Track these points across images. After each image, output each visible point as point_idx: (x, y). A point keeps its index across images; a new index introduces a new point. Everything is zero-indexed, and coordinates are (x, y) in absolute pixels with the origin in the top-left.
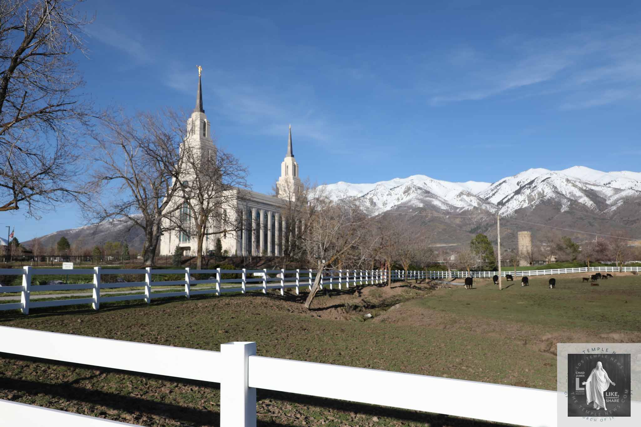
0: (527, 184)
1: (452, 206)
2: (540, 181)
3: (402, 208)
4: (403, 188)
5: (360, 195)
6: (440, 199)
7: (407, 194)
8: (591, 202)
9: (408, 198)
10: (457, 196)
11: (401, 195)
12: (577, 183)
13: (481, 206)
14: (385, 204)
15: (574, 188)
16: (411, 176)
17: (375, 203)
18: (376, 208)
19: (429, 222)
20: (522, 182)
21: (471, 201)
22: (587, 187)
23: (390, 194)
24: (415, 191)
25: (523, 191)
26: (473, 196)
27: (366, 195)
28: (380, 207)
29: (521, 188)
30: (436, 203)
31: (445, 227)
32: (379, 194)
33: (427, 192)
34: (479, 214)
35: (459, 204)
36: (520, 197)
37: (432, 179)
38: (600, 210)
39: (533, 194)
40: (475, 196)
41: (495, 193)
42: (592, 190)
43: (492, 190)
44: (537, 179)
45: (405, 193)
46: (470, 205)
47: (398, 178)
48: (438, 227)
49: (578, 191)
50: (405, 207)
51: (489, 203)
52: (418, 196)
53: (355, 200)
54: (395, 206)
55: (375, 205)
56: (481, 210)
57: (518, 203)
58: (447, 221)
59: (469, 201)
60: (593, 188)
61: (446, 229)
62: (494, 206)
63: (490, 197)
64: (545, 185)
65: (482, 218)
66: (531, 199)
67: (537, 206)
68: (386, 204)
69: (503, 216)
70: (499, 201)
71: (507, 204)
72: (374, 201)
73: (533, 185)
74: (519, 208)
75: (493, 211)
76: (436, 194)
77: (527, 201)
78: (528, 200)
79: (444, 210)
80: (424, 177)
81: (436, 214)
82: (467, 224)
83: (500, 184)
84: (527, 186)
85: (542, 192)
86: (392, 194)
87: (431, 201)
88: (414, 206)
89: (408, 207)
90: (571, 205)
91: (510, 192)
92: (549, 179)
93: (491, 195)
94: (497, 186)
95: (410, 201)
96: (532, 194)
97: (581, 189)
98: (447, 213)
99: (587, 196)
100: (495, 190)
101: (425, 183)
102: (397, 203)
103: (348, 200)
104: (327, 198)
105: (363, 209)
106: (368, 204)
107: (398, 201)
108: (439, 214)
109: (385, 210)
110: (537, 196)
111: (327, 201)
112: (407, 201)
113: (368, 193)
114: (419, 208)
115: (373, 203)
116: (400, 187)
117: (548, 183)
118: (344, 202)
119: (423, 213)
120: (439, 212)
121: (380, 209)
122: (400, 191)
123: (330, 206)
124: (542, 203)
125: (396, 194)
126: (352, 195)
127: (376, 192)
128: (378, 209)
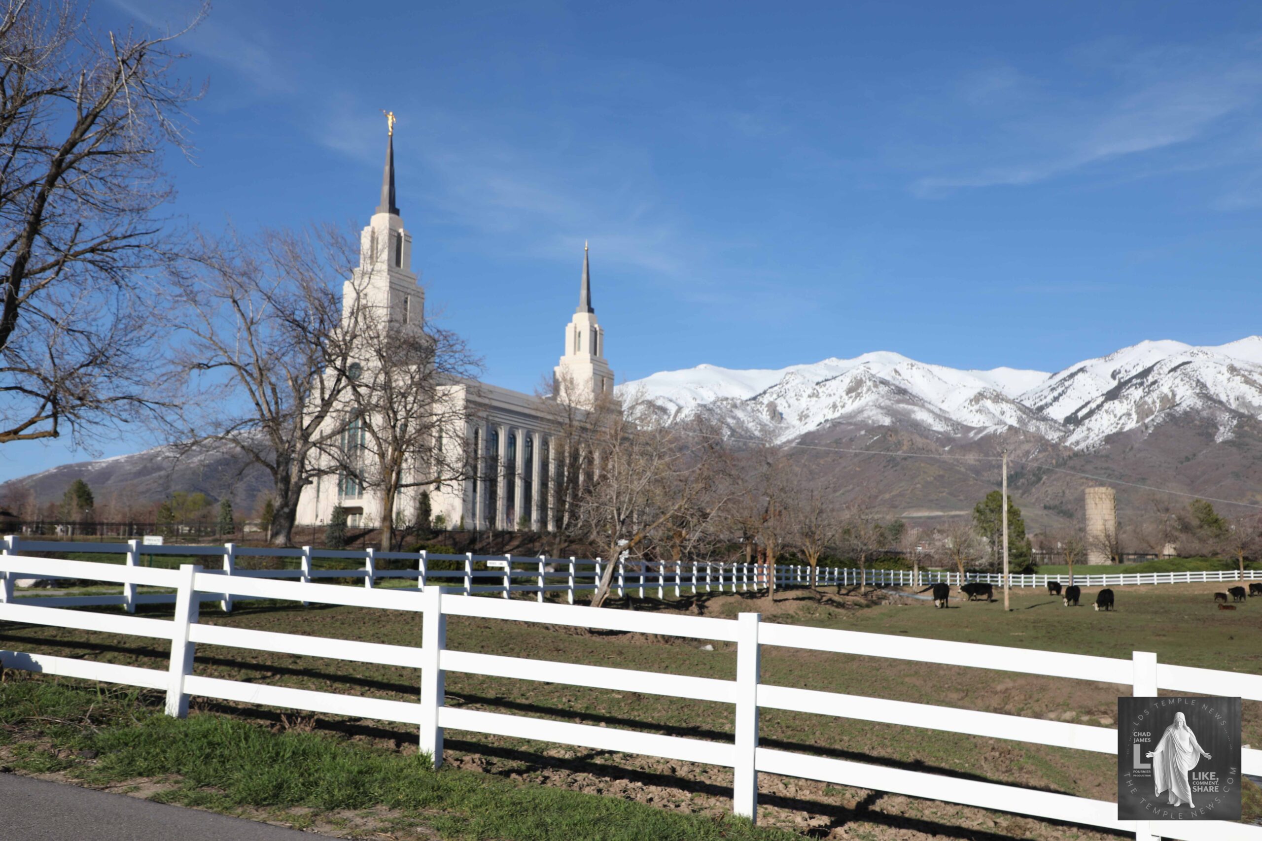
0: (1136, 377)
1: (959, 424)
2: (1167, 370)
3: (843, 427)
4: (846, 382)
5: (746, 395)
6: (930, 407)
7: (853, 394)
9: (858, 405)
10: (971, 401)
11: (841, 397)
12: (1255, 376)
13: (1026, 424)
14: (803, 417)
15: (1248, 386)
16: (865, 355)
17: (781, 414)
18: (783, 425)
19: (905, 460)
20: (1123, 371)
21: (1003, 413)
23: (815, 395)
24: (874, 390)
25: (1124, 392)
26: (1007, 401)
27: (760, 395)
28: (793, 424)
29: (1121, 385)
30: (921, 415)
31: (941, 473)
32: (791, 394)
33: (902, 391)
34: (1022, 442)
35: (974, 420)
36: (1118, 407)
37: (914, 362)
39: (1149, 400)
40: (1013, 402)
41: (1060, 395)
43: (1053, 389)
44: (1158, 365)
45: (849, 391)
46: (1001, 422)
47: (834, 359)
48: (924, 472)
49: (1255, 393)
50: (851, 424)
51: (1045, 419)
52: (881, 400)
53: (735, 406)
54: (826, 421)
55: (782, 418)
56: (1025, 435)
57: (1113, 420)
58: (946, 457)
59: (997, 414)
61: (942, 476)
62: (1057, 425)
63: (1047, 405)
64: (1178, 381)
65: (1027, 453)
66: (1143, 410)
67: (1158, 427)
68: (807, 416)
69: (1076, 449)
70: (1068, 413)
71: (1087, 421)
72: (780, 409)
73: (1150, 379)
74: (1114, 431)
75: (1053, 436)
76: (922, 395)
77: (1134, 416)
78: (1137, 413)
79: (939, 433)
80: (895, 357)
81: (920, 441)
82: (994, 466)
83: (1072, 376)
84: (1134, 381)
85: (1170, 395)
86: (821, 394)
87: (909, 412)
88: (870, 422)
89: (855, 424)
90: (1240, 426)
91: (1095, 394)
92: (1187, 366)
93: (1049, 399)
94: (1065, 379)
95: (861, 411)
96: (1146, 398)
98: (945, 439)
100: (1060, 390)
101: (898, 369)
102: (831, 415)
103: (719, 407)
104: (671, 401)
105: (754, 428)
106: (765, 417)
107: (834, 412)
108: (929, 441)
109: (804, 430)
110: (1158, 406)
111: (672, 408)
112: (854, 411)
113: (765, 393)
114: (882, 427)
115: (776, 415)
116: (840, 378)
117: (1185, 374)
118: (710, 410)
119: (890, 439)
120: (927, 438)
121: (792, 429)
122: (839, 387)
123: (678, 420)
124: (1171, 420)
125: (830, 395)
126: (730, 396)
127: (783, 390)
128: (787, 428)
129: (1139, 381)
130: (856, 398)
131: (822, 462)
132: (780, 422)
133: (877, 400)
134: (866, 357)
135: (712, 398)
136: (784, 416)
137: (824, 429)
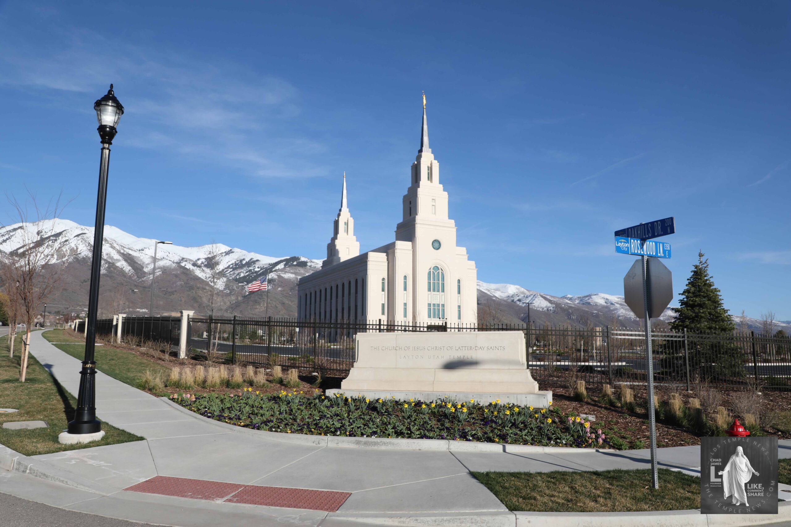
0: (52, 236)
2: (74, 236)
8: (129, 268)
12: (115, 245)
15: (112, 249)
20: (44, 232)
22: (124, 250)
25: (47, 243)
29: (44, 240)
36: (45, 251)
38: (138, 277)
39: (64, 250)
41: (7, 239)
42: (130, 255)
44: (65, 232)
49: (116, 253)
57: (43, 257)
60: (131, 252)
62: (7, 256)
64: (80, 241)
66: (61, 255)
67: (70, 263)
69: (22, 270)
70: (12, 250)
73: (63, 239)
74: (45, 263)
75: (7, 261)
77: (55, 256)
83: (14, 230)
84: (52, 238)
85: (75, 248)
90: (109, 267)
91: (27, 242)
92: (84, 235)
94: (10, 231)
96: (63, 248)
97: (119, 252)
99: (126, 260)
100: (7, 236)
110: (68, 253)
117: (83, 239)
124: (77, 261)
129: (54, 238)
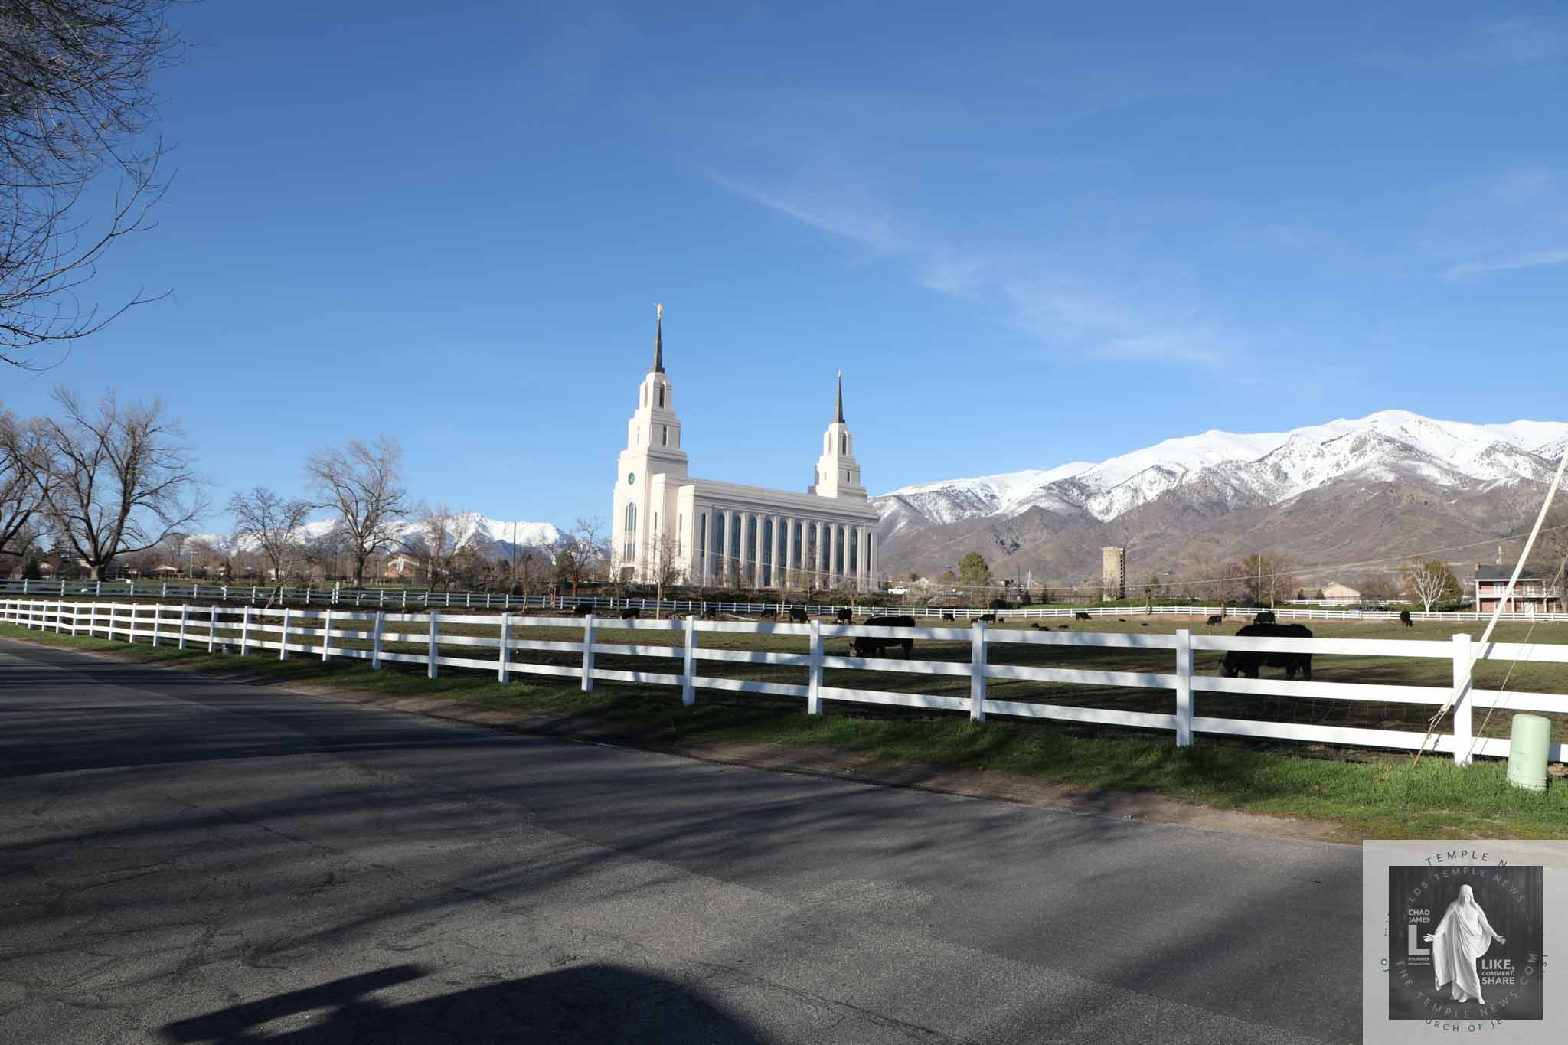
1: (1468, 477)
3: (1344, 484)
4: (1352, 440)
5: (1253, 457)
6: (1439, 462)
7: (1357, 453)
9: (1361, 462)
10: (1482, 454)
11: (1345, 456)
13: (1540, 475)
14: (1307, 476)
17: (1286, 474)
18: (1287, 484)
19: (1403, 514)
21: (1516, 465)
23: (1320, 454)
24: (1379, 448)
26: (1523, 454)
27: (1266, 456)
28: (1298, 482)
30: (1426, 470)
31: (1440, 526)
32: (1296, 454)
33: (1408, 448)
35: (1484, 472)
37: (1422, 418)
40: (1530, 455)
45: (1353, 450)
46: (1513, 475)
47: (1342, 419)
48: (1424, 526)
50: (1352, 481)
52: (1386, 457)
53: (1239, 468)
54: (1329, 479)
55: (1287, 477)
58: (1452, 512)
59: (1510, 466)
61: (1442, 529)
68: (1311, 475)
72: (1284, 469)
76: (1429, 451)
79: (1445, 487)
80: (1406, 414)
81: (1421, 496)
86: (1326, 454)
87: (1415, 468)
88: (1372, 478)
89: (1356, 481)
95: (1364, 469)
98: (1454, 493)
101: (1405, 427)
102: (1335, 474)
103: (1223, 469)
104: (1179, 465)
105: (1258, 488)
106: (1269, 477)
107: (1337, 470)
108: (1433, 496)
109: (1308, 487)
111: (1179, 471)
112: (1358, 469)
113: (1271, 454)
114: (1385, 482)
115: (1280, 474)
116: (1346, 438)
118: (1214, 472)
119: (1390, 494)
120: (1432, 492)
121: (1296, 488)
122: (1344, 446)
123: (1184, 483)
125: (1335, 454)
126: (1234, 459)
127: (1288, 451)
128: (1291, 487)
130: (1360, 456)
131: (1320, 518)
132: (1285, 481)
133: (1382, 457)
134: (1374, 416)
135: (1219, 460)
136: (1289, 476)
137: (1324, 487)
